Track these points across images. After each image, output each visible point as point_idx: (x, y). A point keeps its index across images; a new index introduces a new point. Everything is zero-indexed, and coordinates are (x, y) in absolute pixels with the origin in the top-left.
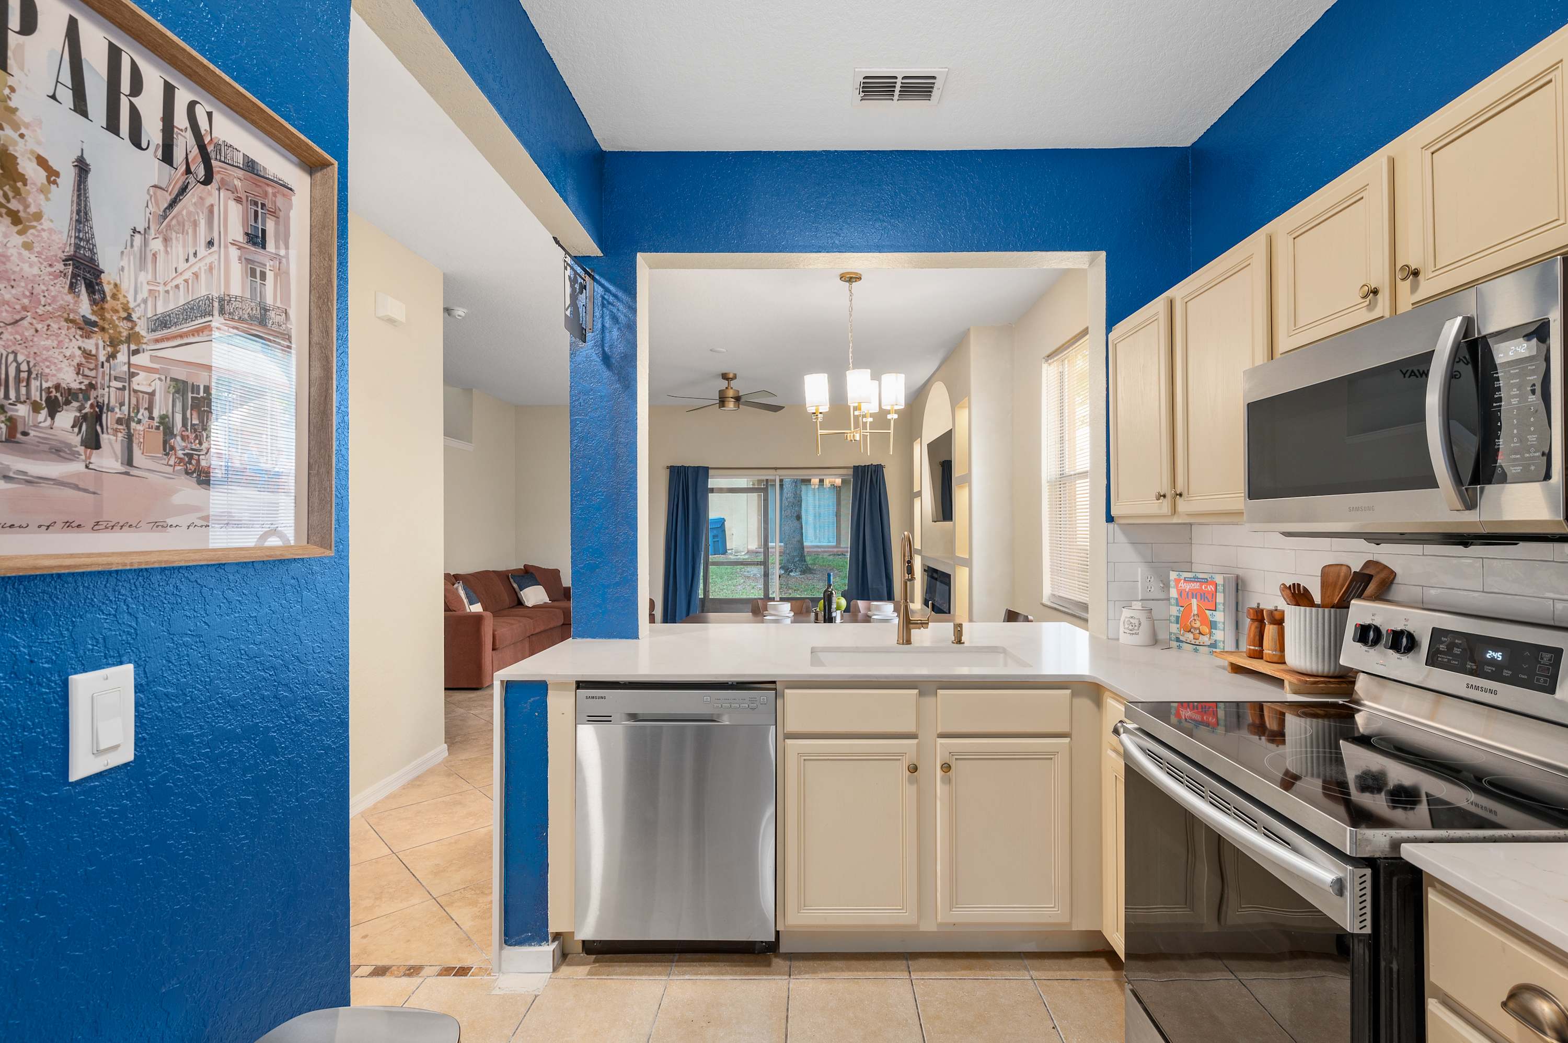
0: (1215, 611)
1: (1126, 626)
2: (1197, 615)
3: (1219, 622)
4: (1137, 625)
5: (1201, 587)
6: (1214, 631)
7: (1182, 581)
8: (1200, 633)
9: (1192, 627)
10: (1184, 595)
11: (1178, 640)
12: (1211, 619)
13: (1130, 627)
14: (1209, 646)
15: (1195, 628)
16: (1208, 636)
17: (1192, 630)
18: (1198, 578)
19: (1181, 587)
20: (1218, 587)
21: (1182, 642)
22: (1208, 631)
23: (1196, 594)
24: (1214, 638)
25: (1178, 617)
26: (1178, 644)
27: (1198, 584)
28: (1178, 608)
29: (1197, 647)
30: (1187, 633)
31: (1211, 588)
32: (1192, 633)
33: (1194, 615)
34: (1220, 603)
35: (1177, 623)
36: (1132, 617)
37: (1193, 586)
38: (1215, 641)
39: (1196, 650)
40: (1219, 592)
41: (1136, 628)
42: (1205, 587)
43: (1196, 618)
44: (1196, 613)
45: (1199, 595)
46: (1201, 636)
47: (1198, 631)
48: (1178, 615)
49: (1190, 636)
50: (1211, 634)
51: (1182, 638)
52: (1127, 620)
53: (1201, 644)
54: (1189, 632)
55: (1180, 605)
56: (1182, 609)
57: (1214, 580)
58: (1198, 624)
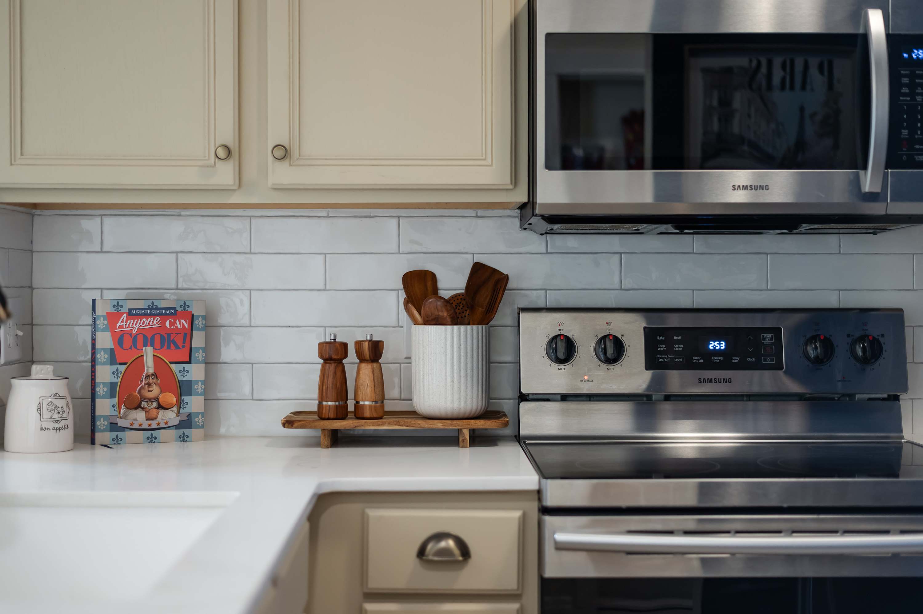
0: (189, 362)
2: (155, 375)
3: (197, 382)
4: (65, 409)
5: (163, 323)
6: (186, 399)
7: (125, 315)
8: (160, 407)
9: (143, 398)
10: (128, 342)
11: (114, 427)
12: (181, 378)
13: (56, 416)
14: (177, 427)
15: (150, 400)
16: (175, 409)
17: (144, 404)
18: (157, 309)
19: (121, 327)
20: (196, 322)
21: (123, 429)
22: (175, 399)
23: (153, 337)
24: (187, 410)
25: (113, 385)
26: (114, 434)
27: (158, 319)
28: (114, 368)
29: (155, 433)
30: (134, 411)
31: (182, 324)
32: (143, 409)
33: (148, 376)
34: (198, 349)
35: (112, 396)
36: (55, 395)
37: (147, 322)
38: (189, 415)
39: (152, 440)
40: (199, 330)
41: (65, 415)
42: (171, 323)
43: (151, 381)
44: (151, 371)
45: (158, 338)
46: (161, 412)
47: (155, 404)
48: (115, 380)
49: (140, 416)
50: (180, 404)
51: (121, 423)
52: (45, 403)
53: (162, 425)
54: (136, 409)
55: (119, 361)
56: (122, 368)
57: (189, 309)
58: (155, 391)
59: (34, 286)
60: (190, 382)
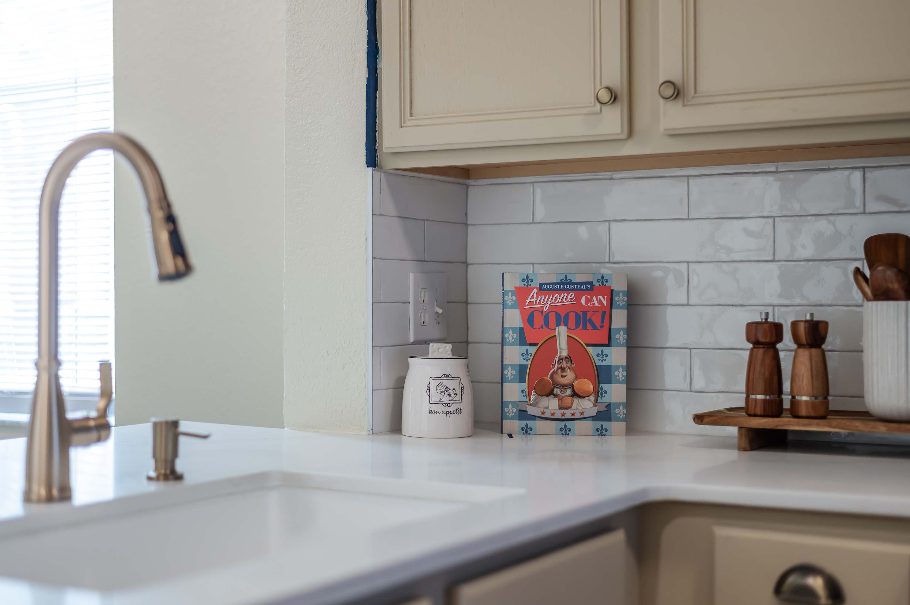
0: (609, 345)
1: (436, 397)
2: (569, 358)
3: (617, 368)
4: (458, 391)
5: (578, 299)
6: (605, 386)
7: (535, 291)
8: (575, 395)
9: (556, 384)
10: (538, 320)
11: (523, 415)
12: (599, 363)
13: (446, 399)
14: (594, 418)
15: (564, 387)
16: (592, 398)
17: (557, 391)
18: (571, 283)
19: (531, 303)
20: (616, 298)
21: (533, 418)
22: (592, 387)
23: (567, 316)
24: (606, 400)
25: (522, 369)
26: (523, 423)
27: (572, 295)
28: (524, 349)
29: (569, 424)
30: (545, 398)
31: (601, 300)
32: (556, 396)
33: (561, 360)
34: (618, 330)
35: (521, 380)
37: (559, 298)
38: (609, 405)
39: (565, 432)
40: (619, 307)
41: (457, 398)
42: (587, 301)
43: (565, 364)
44: (565, 353)
45: (572, 316)
46: (576, 400)
47: (569, 392)
48: (524, 363)
49: (552, 404)
50: (598, 392)
51: (532, 411)
52: (435, 383)
53: (577, 415)
54: (548, 395)
55: (528, 342)
56: (533, 350)
57: (608, 284)
58: (570, 375)
59: (469, 262)
60: (609, 368)
